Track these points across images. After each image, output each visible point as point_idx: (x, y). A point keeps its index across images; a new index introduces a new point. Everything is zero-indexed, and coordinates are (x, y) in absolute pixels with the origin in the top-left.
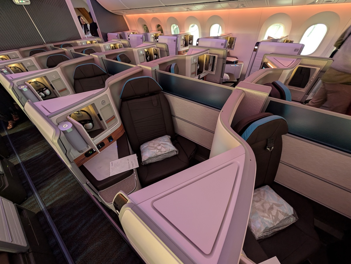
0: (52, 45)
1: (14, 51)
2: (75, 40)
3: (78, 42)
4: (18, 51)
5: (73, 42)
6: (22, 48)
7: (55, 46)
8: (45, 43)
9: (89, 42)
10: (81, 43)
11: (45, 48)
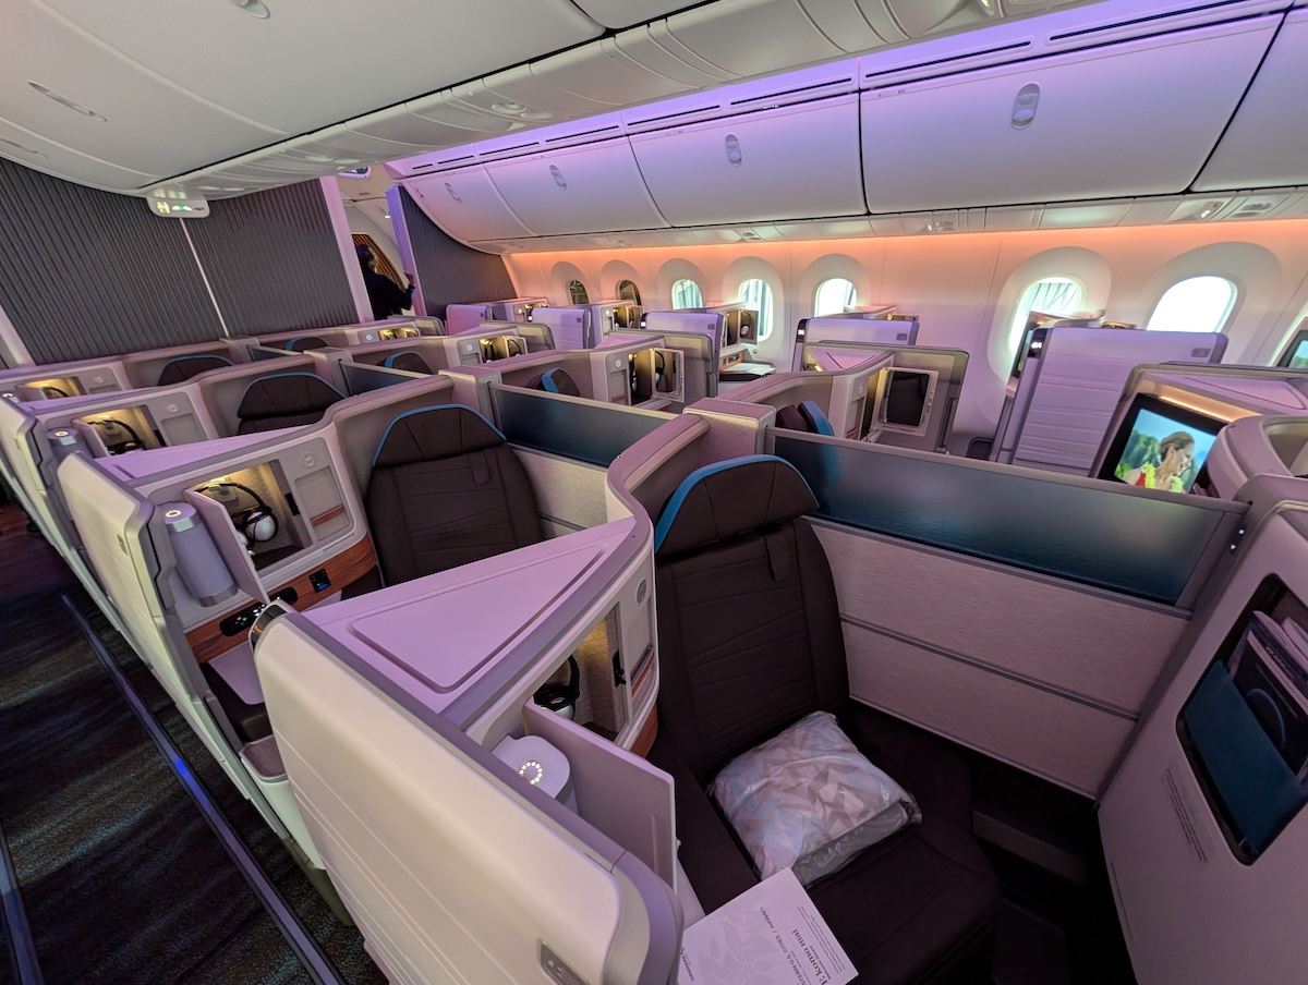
0: (255, 341)
1: (99, 363)
2: (338, 325)
3: (349, 331)
4: (120, 362)
5: (331, 331)
6: (136, 351)
7: (262, 344)
8: (225, 337)
9: (386, 333)
10: (360, 336)
11: (226, 351)
